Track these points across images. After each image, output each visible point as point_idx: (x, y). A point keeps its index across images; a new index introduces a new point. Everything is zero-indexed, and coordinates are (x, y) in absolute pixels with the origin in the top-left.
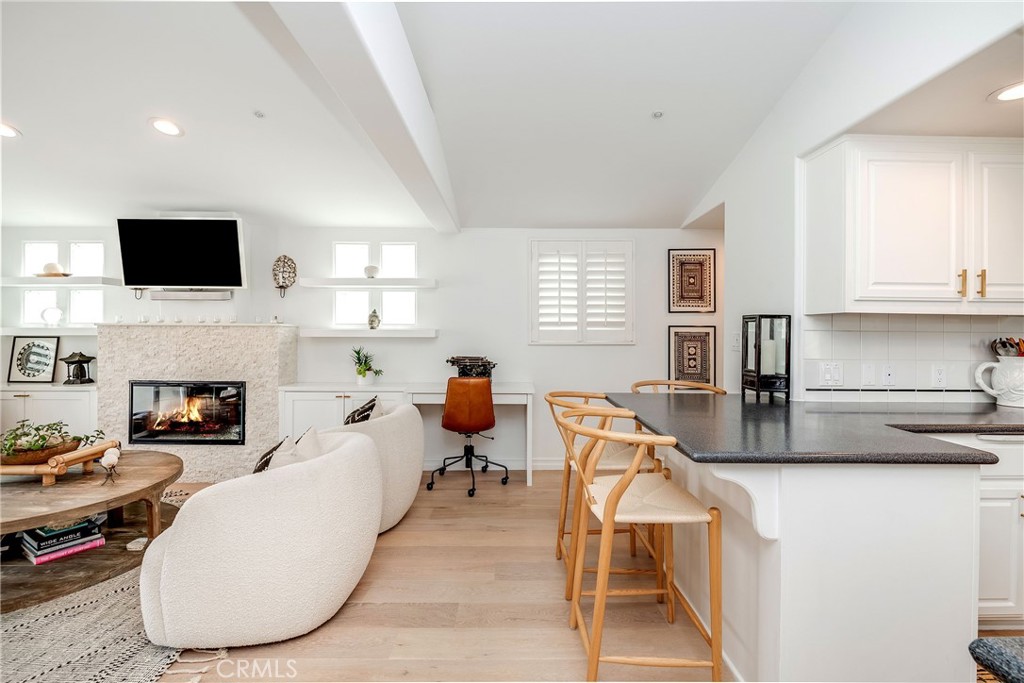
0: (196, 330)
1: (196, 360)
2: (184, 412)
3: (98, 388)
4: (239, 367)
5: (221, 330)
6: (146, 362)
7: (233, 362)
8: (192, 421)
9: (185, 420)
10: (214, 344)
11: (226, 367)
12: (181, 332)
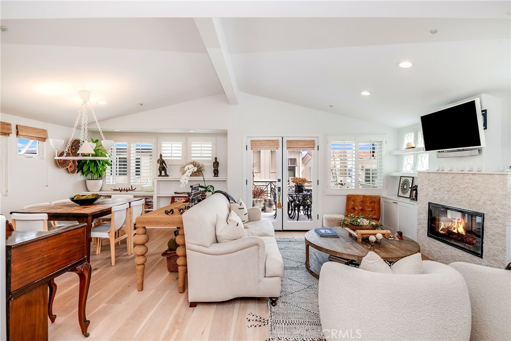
0: (458, 176)
1: (457, 195)
2: (455, 226)
3: (418, 204)
4: (480, 203)
5: (471, 176)
6: (435, 193)
7: (477, 198)
8: (459, 233)
9: (455, 231)
10: (467, 185)
11: (473, 202)
12: (451, 176)
